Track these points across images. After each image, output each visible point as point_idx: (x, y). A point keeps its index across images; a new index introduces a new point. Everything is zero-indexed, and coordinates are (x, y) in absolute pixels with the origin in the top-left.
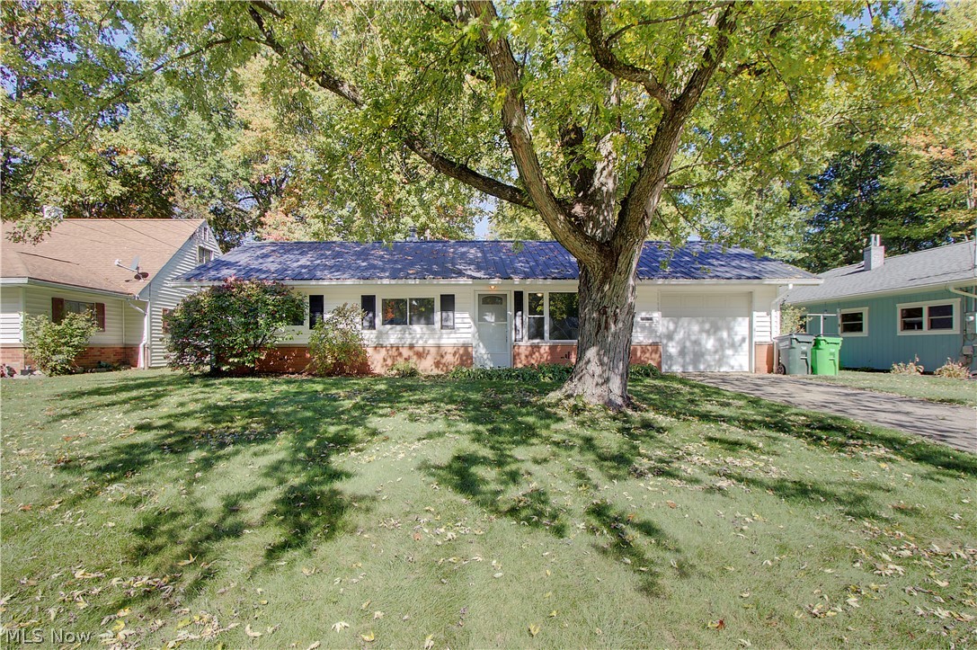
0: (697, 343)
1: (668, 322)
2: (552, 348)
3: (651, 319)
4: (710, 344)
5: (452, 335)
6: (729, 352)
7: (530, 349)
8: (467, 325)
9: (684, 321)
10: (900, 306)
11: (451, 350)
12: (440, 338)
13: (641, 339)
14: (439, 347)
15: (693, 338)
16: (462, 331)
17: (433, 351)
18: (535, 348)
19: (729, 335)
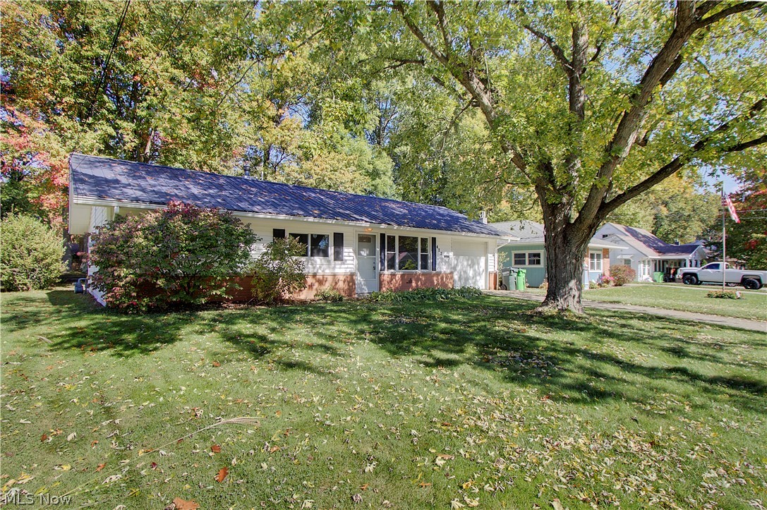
0: (465, 272)
1: (456, 257)
2: (402, 276)
3: (448, 257)
4: (471, 273)
5: (343, 266)
7: (390, 276)
8: (352, 258)
10: (514, 252)
11: (342, 278)
12: (334, 268)
13: (446, 269)
14: (334, 275)
15: (464, 269)
16: (348, 262)
17: (330, 279)
18: (393, 275)
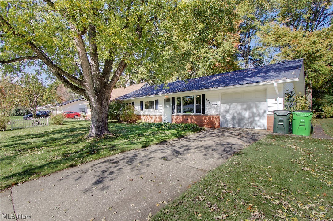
0: (240, 114)
1: (227, 105)
2: (183, 116)
3: (216, 105)
5: (158, 112)
6: (257, 118)
7: (177, 116)
8: (162, 109)
9: (234, 105)
11: (158, 117)
13: (213, 113)
14: (155, 115)
15: (238, 112)
18: (179, 116)
19: (257, 110)
